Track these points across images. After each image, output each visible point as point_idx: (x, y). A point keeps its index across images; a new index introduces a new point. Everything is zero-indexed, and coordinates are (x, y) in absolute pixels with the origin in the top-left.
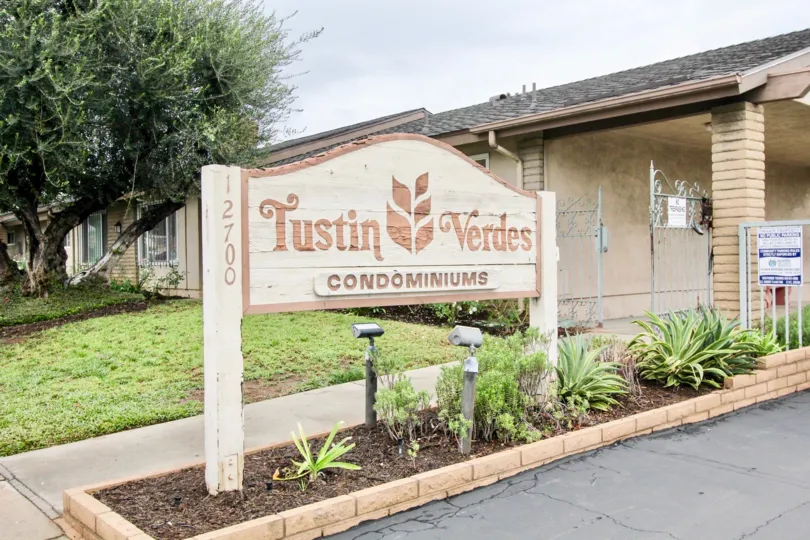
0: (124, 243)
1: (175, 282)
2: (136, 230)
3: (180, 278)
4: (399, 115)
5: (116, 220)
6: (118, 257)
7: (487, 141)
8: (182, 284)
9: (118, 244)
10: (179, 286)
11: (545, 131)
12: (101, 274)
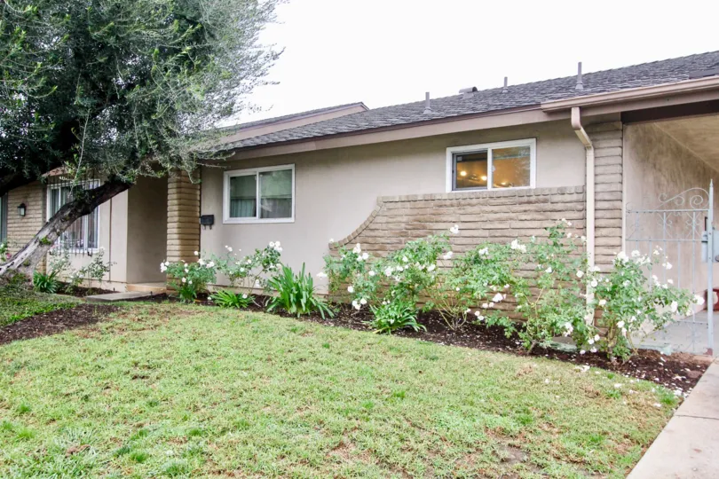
0: (54, 230)
1: (99, 274)
2: (70, 215)
3: (105, 269)
4: (334, 108)
5: (20, 202)
6: (46, 247)
7: (570, 119)
8: (106, 276)
9: (46, 232)
10: (104, 278)
11: (623, 113)
12: (22, 270)
